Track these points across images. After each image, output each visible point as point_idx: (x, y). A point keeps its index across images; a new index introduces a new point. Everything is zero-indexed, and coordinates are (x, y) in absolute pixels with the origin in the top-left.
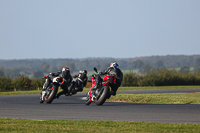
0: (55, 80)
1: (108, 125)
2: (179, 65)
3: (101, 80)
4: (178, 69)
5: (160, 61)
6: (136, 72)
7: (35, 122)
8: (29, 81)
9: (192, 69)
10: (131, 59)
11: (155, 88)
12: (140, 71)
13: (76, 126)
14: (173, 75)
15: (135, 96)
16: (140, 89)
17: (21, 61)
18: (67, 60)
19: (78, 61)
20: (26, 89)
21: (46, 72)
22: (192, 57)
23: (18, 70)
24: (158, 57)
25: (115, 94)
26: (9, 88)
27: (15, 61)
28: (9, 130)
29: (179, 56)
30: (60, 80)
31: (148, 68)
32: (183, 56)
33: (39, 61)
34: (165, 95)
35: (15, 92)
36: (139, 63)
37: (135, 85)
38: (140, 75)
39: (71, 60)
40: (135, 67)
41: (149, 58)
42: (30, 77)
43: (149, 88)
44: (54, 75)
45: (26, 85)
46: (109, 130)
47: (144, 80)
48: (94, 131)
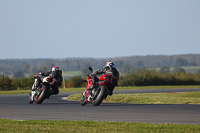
0: (45, 80)
1: (88, 125)
2: (159, 64)
3: (97, 80)
4: (158, 69)
5: (140, 61)
7: (15, 122)
8: (10, 81)
9: (172, 69)
11: (135, 88)
12: (121, 71)
13: (56, 126)
14: (153, 75)
16: (120, 89)
18: (47, 60)
20: (6, 89)
21: (26, 72)
22: (172, 57)
24: (138, 57)
25: (111, 94)
29: (159, 56)
30: (50, 80)
31: (128, 68)
32: (163, 56)
33: (19, 61)
34: (145, 95)
36: (119, 63)
38: (121, 74)
39: (52, 60)
41: (129, 58)
42: (11, 77)
43: (130, 88)
44: (44, 75)
46: (89, 130)
47: (124, 80)
48: (75, 131)
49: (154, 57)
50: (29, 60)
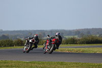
1: (62, 64)
2: (98, 33)
3: (51, 41)
4: (98, 35)
5: (89, 31)
6: (76, 37)
7: (25, 63)
8: (22, 41)
10: (74, 30)
11: (86, 45)
12: (79, 36)
13: (46, 64)
14: (95, 38)
15: (76, 49)
16: (78, 45)
17: (17, 31)
18: (41, 30)
19: (47, 31)
20: (20, 46)
23: (16, 36)
24: (87, 29)
26: (11, 45)
27: (14, 31)
28: (12, 66)
29: (98, 29)
30: (33, 41)
31: (82, 35)
33: (27, 31)
34: (91, 49)
35: (15, 47)
36: (78, 32)
37: (76, 44)
38: (78, 38)
39: (44, 31)
40: (76, 35)
41: (83, 29)
42: (22, 39)
43: (83, 45)
45: (20, 43)
46: (62, 67)
47: (81, 41)
48: (55, 67)
49: (96, 29)
50: (32, 31)
